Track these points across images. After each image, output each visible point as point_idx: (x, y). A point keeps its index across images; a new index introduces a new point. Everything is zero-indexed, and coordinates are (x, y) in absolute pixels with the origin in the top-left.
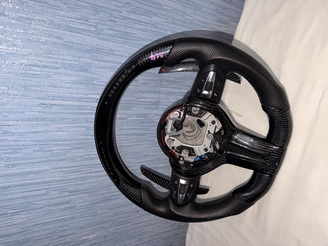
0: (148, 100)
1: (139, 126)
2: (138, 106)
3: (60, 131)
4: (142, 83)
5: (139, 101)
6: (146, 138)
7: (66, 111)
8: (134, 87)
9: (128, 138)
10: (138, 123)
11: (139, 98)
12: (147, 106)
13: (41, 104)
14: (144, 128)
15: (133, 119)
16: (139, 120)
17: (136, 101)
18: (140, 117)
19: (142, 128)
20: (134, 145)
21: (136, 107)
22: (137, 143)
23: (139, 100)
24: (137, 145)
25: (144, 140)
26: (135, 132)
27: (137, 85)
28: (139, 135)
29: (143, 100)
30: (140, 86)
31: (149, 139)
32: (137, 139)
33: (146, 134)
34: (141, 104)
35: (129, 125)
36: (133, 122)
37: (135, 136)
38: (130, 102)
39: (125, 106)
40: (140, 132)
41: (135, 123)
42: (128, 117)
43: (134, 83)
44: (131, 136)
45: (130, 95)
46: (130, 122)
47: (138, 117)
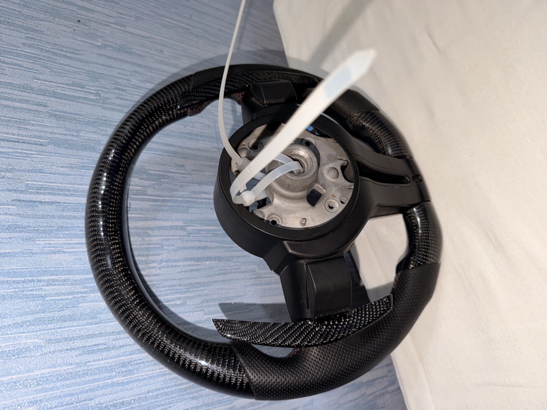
1: (212, 242)
2: (198, 206)
3: (59, 252)
4: (193, 170)
5: (197, 198)
6: (236, 265)
7: (65, 214)
8: (181, 175)
9: (200, 267)
10: (209, 236)
11: (195, 193)
13: (16, 200)
15: (198, 228)
16: (209, 230)
17: (192, 198)
18: (209, 225)
19: (221, 245)
20: (216, 282)
21: (195, 207)
22: (221, 278)
23: (196, 196)
24: (224, 281)
25: (233, 269)
26: (208, 253)
27: (185, 172)
28: (219, 259)
29: (203, 196)
30: (190, 174)
31: (243, 268)
32: (219, 268)
33: (233, 257)
34: (202, 203)
35: (193, 241)
36: (199, 235)
37: (213, 262)
38: (181, 199)
39: (176, 206)
40: (219, 254)
41: (204, 236)
42: (186, 224)
43: (179, 170)
44: (205, 263)
45: (179, 188)
46: (192, 234)
47: (207, 226)
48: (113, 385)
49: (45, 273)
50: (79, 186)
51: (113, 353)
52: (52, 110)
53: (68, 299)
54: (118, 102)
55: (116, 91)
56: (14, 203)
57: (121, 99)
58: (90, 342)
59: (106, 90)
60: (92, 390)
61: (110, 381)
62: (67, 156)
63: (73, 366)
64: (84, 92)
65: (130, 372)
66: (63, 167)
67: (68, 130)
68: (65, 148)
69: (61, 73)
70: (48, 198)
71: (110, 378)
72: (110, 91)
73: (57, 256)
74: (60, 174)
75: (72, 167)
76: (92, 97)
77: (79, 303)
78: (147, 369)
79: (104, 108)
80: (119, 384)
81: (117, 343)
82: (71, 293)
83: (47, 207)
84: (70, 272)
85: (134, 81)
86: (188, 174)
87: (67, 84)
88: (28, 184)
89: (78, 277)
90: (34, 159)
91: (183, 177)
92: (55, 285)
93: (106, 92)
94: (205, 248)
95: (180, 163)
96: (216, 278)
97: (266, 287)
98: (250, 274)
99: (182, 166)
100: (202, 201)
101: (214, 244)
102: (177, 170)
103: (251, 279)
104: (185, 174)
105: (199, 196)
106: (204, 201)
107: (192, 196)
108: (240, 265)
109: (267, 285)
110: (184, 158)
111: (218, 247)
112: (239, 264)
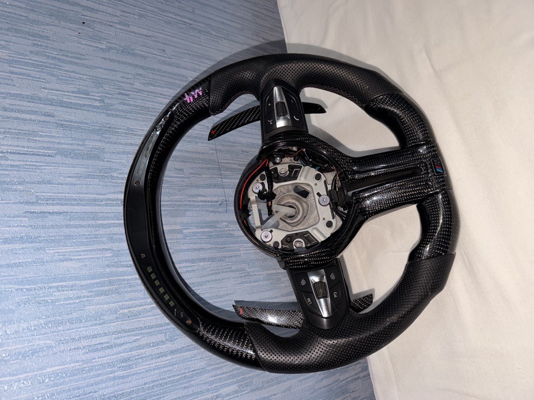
0: (209, 199)
1: (206, 243)
2: (194, 209)
3: (67, 260)
4: (191, 174)
5: (194, 201)
6: (228, 265)
7: (72, 223)
8: (180, 179)
9: (194, 268)
10: (203, 238)
11: (193, 196)
12: (211, 209)
13: (27, 212)
14: (217, 246)
15: (193, 231)
16: (204, 232)
17: (189, 201)
18: (205, 227)
19: (214, 246)
20: (209, 282)
21: (192, 210)
22: (213, 277)
23: (193, 199)
24: (216, 280)
25: (225, 269)
26: (203, 255)
27: (184, 176)
28: (212, 259)
29: (200, 199)
30: (188, 178)
31: (234, 268)
32: (212, 269)
33: (225, 257)
34: (198, 205)
35: (189, 243)
36: (194, 237)
37: (207, 263)
38: (179, 203)
39: (174, 210)
40: (212, 255)
41: (199, 239)
42: (183, 228)
43: (178, 174)
44: (199, 264)
45: (178, 192)
46: (189, 237)
47: (202, 228)
48: (114, 378)
49: (55, 279)
50: (84, 196)
51: (115, 350)
52: (58, 120)
53: (75, 303)
54: (121, 107)
55: (120, 96)
56: (26, 215)
57: (124, 104)
58: (94, 341)
59: (110, 96)
60: (96, 384)
61: (112, 375)
62: (73, 166)
63: (80, 363)
64: (89, 99)
65: (129, 367)
66: (70, 177)
67: (75, 139)
68: (72, 158)
69: (67, 80)
70: (57, 208)
71: (112, 372)
72: (114, 96)
73: (66, 264)
74: (67, 184)
75: (78, 176)
76: (97, 104)
77: (85, 307)
78: (145, 363)
79: (108, 115)
80: (119, 378)
81: (118, 341)
82: (78, 298)
83: (56, 217)
84: (77, 278)
85: (137, 85)
86: (187, 178)
87: (73, 92)
88: (37, 196)
89: (84, 283)
90: (43, 171)
91: (181, 181)
92: (64, 290)
93: (110, 98)
94: (199, 250)
95: (179, 167)
96: (209, 278)
97: (254, 284)
98: (241, 272)
99: (181, 170)
100: (198, 203)
101: (208, 245)
102: (176, 174)
103: (241, 277)
104: (183, 178)
105: (195, 199)
106: (201, 204)
107: (189, 199)
108: (231, 265)
109: (255, 282)
110: (183, 161)
111: (212, 248)
112: (230, 263)
